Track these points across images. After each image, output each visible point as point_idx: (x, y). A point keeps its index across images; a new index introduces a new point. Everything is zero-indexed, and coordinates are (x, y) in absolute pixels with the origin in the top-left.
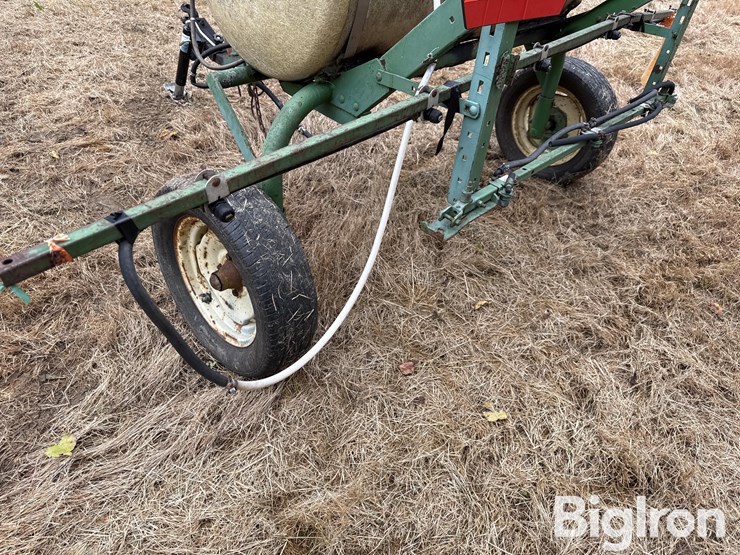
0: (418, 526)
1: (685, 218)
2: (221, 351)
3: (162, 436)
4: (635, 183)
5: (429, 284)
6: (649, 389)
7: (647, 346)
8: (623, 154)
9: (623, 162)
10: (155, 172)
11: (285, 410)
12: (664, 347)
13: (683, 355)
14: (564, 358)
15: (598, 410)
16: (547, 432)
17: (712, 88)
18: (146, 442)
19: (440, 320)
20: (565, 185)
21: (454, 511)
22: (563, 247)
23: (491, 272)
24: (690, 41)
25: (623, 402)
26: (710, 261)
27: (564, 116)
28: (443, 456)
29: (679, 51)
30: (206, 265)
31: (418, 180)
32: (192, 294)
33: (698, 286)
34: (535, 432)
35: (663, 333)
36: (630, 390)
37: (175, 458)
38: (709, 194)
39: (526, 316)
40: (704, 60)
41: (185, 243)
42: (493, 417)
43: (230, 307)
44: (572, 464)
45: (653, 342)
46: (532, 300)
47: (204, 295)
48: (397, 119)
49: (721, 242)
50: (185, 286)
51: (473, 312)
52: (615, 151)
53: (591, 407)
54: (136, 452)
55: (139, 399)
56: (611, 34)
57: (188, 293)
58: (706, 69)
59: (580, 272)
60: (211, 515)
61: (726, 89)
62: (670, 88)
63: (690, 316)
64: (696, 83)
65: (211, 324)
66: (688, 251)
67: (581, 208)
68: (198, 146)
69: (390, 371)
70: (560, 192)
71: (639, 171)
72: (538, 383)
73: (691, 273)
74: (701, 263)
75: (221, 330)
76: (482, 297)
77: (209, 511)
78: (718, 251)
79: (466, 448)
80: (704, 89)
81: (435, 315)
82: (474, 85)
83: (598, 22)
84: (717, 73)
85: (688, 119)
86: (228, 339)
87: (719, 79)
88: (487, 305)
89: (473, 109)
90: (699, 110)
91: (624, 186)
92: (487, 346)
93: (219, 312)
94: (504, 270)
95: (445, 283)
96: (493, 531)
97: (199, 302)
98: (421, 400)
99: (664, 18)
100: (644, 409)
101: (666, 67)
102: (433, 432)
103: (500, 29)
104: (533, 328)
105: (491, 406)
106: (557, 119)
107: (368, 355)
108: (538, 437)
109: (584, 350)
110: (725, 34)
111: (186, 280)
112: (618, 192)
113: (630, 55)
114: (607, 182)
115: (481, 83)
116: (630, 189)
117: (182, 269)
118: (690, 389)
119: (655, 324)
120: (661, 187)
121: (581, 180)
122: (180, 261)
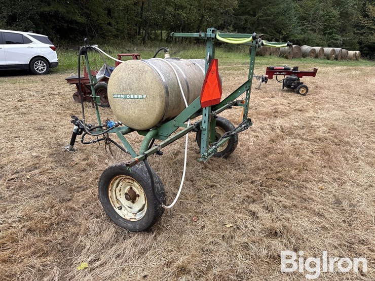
0: (216, 260)
1: (267, 161)
2: (129, 225)
3: (118, 256)
4: (248, 154)
5: (193, 193)
6: (272, 209)
7: (268, 198)
8: (241, 145)
9: (242, 148)
10: (75, 176)
11: (159, 239)
12: (273, 197)
13: (279, 198)
14: (244, 206)
15: (259, 218)
16: (246, 227)
17: (263, 122)
18: (113, 259)
19: (201, 203)
20: (226, 157)
21: (226, 254)
22: (232, 175)
23: (212, 186)
24: (252, 108)
25: (266, 215)
26: (279, 172)
27: (220, 135)
28: (217, 240)
29: (249, 112)
30: (120, 195)
31: (177, 162)
32: (114, 208)
33: (278, 180)
34: (243, 228)
35: (272, 194)
36: (267, 211)
37: (126, 261)
38: (273, 153)
39: (228, 197)
40: (258, 114)
41: (112, 188)
42: (228, 226)
43: (131, 208)
44: (257, 233)
45: (270, 197)
46: (228, 192)
47: (118, 207)
48: (185, 133)
49: (281, 166)
50: (111, 205)
51: (210, 199)
52: (238, 145)
53: (257, 217)
54: (111, 263)
55: (103, 248)
56: (230, 107)
57: (113, 208)
58: (259, 116)
59: (240, 181)
60: (146, 274)
61: (268, 122)
62: (250, 120)
63: (278, 188)
64: (258, 121)
65: (124, 217)
66: (272, 170)
67: (234, 163)
68: (89, 165)
69: (190, 221)
70: (225, 160)
71: (248, 150)
72: (239, 215)
73: (275, 176)
74: (277, 172)
75: (128, 218)
76: (212, 194)
77: (145, 273)
78: (281, 169)
79: (223, 236)
80: (261, 123)
81: (199, 202)
82: (203, 122)
83: (224, 105)
84: (264, 117)
85: (259, 132)
86: (132, 220)
87: (265, 119)
88: (214, 196)
89: (204, 127)
90: (261, 129)
91: (245, 155)
92: (219, 208)
93: (126, 212)
94: (216, 184)
95: (198, 191)
96: (240, 255)
97: (117, 210)
98: (204, 226)
99: (242, 102)
100: (273, 216)
101: (247, 114)
102: (211, 235)
103: (207, 108)
104: (231, 200)
105: (227, 223)
106: (218, 136)
107: (181, 217)
108: (244, 229)
109: (249, 203)
110: (262, 104)
111: (112, 203)
112: (244, 157)
113: (233, 115)
114: (239, 155)
115: (205, 121)
116: (247, 155)
117: (110, 199)
118: (285, 207)
119: (269, 192)
120: (257, 153)
121: (230, 155)
122: (110, 196)
